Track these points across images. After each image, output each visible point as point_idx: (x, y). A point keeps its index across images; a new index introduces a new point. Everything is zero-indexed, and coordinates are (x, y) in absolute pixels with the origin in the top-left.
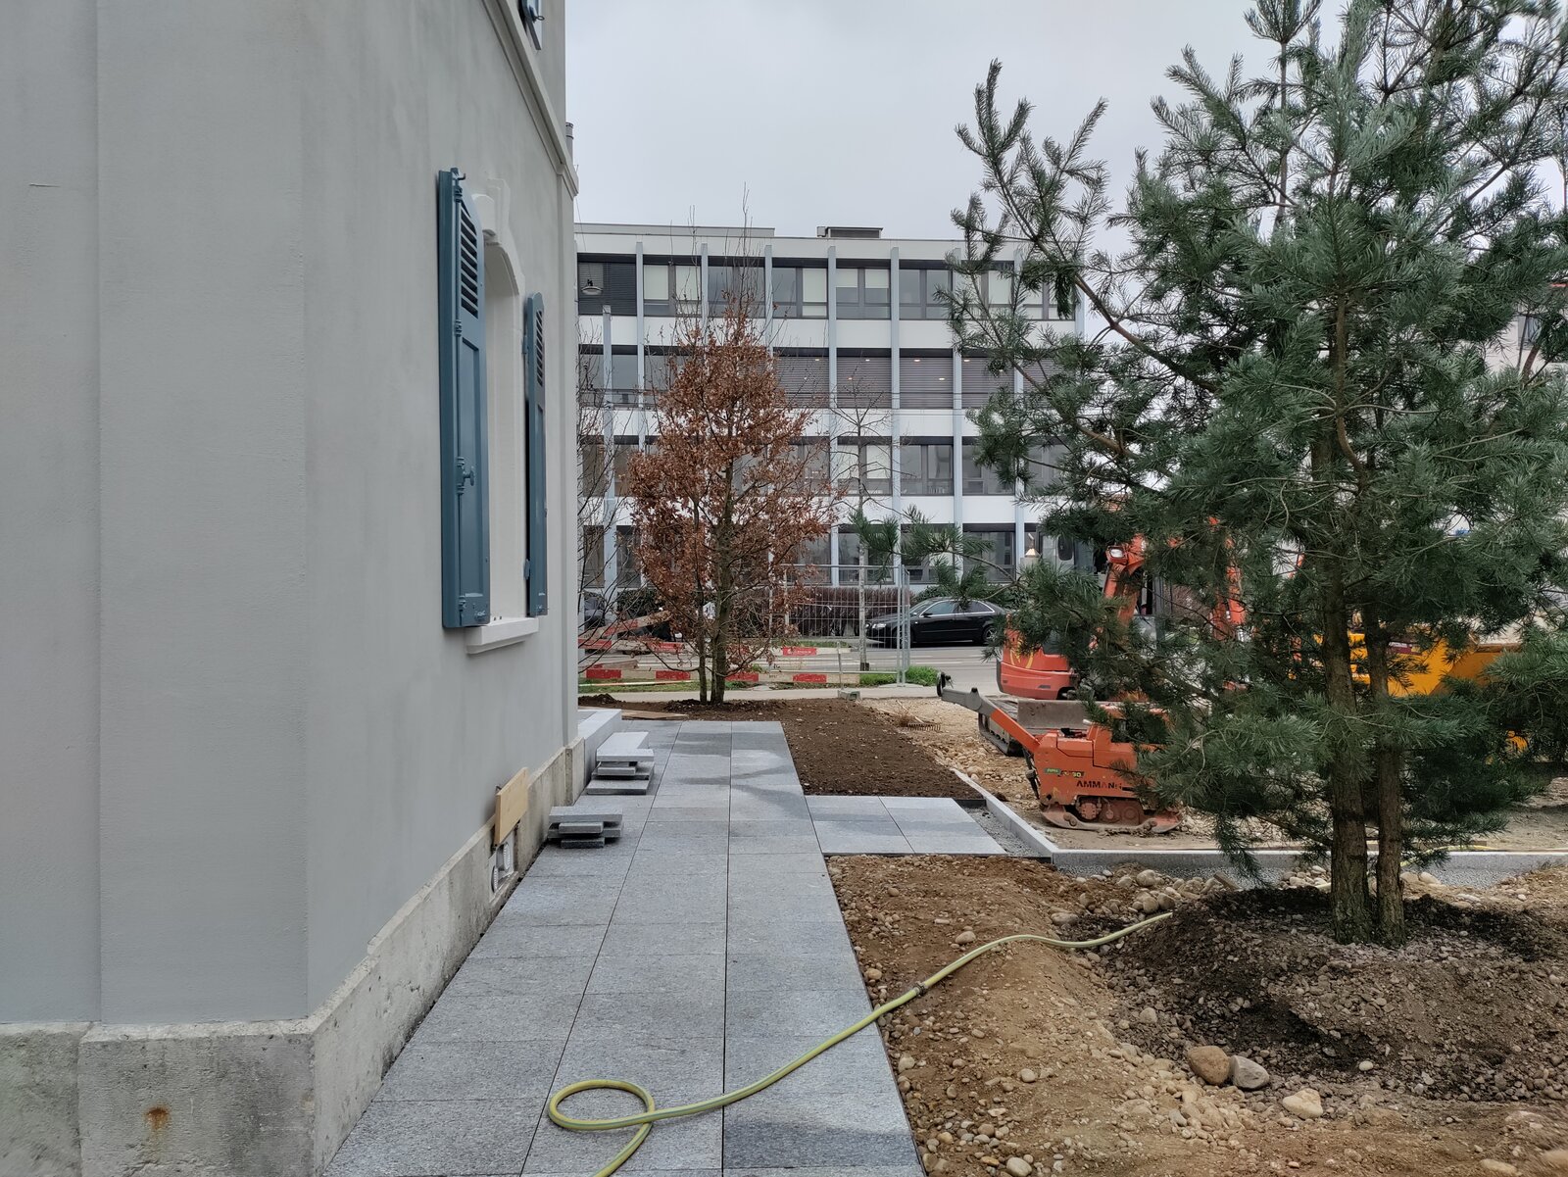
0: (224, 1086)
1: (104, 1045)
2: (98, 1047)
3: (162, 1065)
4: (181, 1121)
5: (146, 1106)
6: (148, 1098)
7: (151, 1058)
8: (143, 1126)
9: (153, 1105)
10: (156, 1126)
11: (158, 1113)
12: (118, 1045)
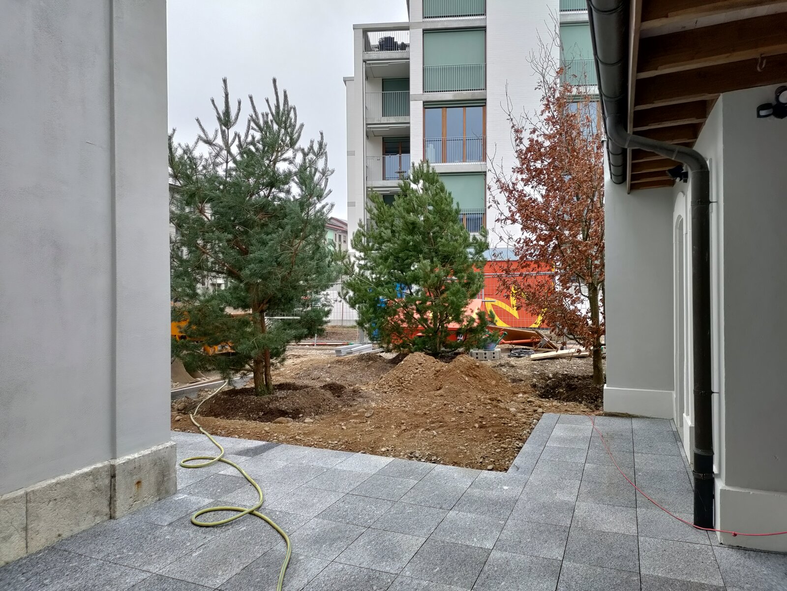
0: (156, 467)
1: (124, 463)
2: (122, 464)
3: (140, 466)
4: (145, 484)
5: (135, 482)
6: (136, 478)
7: (137, 465)
8: (134, 488)
9: (137, 481)
10: (138, 488)
11: (139, 483)
12: (127, 462)
